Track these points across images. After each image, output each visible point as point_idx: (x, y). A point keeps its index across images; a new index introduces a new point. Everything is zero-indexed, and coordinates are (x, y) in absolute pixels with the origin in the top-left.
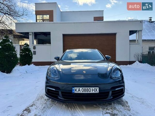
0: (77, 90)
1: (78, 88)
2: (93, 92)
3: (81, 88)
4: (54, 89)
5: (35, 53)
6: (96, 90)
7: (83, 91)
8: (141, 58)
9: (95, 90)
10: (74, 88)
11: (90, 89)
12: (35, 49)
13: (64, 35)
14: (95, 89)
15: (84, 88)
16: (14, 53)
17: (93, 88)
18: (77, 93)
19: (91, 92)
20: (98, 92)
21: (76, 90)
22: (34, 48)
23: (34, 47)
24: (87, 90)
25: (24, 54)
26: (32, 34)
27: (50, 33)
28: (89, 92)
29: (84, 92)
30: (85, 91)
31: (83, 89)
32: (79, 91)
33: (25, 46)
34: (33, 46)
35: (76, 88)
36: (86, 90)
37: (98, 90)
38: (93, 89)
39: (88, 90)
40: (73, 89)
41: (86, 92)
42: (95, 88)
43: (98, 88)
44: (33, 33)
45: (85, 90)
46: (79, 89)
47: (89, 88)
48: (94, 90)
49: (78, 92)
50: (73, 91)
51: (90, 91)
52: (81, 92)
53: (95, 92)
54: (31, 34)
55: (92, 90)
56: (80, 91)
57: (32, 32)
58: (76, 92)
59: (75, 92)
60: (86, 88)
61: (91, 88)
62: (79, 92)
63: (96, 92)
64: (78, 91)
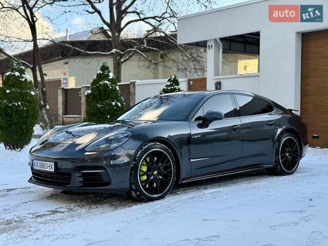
0: (36, 165)
1: (37, 162)
2: (49, 170)
6: (52, 167)
7: (40, 166)
15: (41, 162)
26: (213, 43)
27: (257, 34)
29: (41, 169)
34: (216, 81)
36: (43, 165)
38: (49, 165)
40: (33, 162)
43: (53, 164)
44: (219, 41)
47: (45, 163)
51: (46, 167)
54: (212, 46)
57: (215, 40)
60: (43, 162)
61: (47, 163)
62: (37, 168)
63: (52, 170)
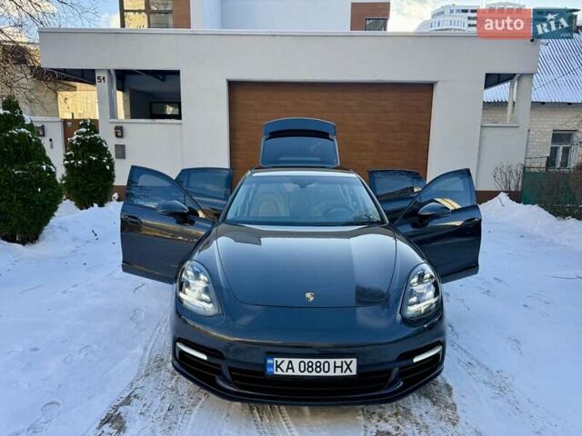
0: (284, 366)
1: (287, 360)
2: (338, 373)
3: (296, 362)
4: (204, 357)
5: (121, 151)
6: (348, 367)
7: (302, 369)
8: (520, 184)
9: (345, 367)
10: (272, 358)
11: (326, 364)
12: (122, 137)
13: (233, 86)
14: (344, 364)
15: (306, 361)
16: (44, 167)
17: (339, 362)
18: (283, 375)
19: (331, 373)
20: (354, 373)
21: (278, 366)
22: (119, 134)
23: (116, 128)
24: (317, 367)
25: (80, 162)
26: (106, 75)
27: (176, 73)
28: (322, 374)
29: (306, 373)
30: (310, 369)
31: (302, 364)
32: (288, 368)
33: (82, 133)
34: (115, 125)
35: (280, 360)
36: (314, 367)
37: (354, 367)
38: (339, 364)
39: (319, 367)
40: (269, 361)
41: (314, 374)
42: (344, 360)
43: (355, 360)
44: (113, 73)
45: (311, 367)
46: (290, 362)
47: (322, 361)
48: (342, 367)
49: (285, 373)
50: (269, 370)
51: (326, 370)
52: (297, 373)
53: (343, 374)
54: (104, 78)
55: (335, 367)
56: (292, 368)
57: (109, 71)
58: (279, 372)
59: (275, 373)
60: (314, 361)
61: (331, 361)
62: (290, 372)
63: (348, 373)
64: (285, 370)
